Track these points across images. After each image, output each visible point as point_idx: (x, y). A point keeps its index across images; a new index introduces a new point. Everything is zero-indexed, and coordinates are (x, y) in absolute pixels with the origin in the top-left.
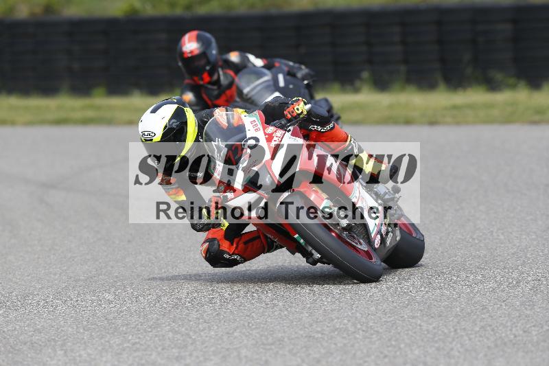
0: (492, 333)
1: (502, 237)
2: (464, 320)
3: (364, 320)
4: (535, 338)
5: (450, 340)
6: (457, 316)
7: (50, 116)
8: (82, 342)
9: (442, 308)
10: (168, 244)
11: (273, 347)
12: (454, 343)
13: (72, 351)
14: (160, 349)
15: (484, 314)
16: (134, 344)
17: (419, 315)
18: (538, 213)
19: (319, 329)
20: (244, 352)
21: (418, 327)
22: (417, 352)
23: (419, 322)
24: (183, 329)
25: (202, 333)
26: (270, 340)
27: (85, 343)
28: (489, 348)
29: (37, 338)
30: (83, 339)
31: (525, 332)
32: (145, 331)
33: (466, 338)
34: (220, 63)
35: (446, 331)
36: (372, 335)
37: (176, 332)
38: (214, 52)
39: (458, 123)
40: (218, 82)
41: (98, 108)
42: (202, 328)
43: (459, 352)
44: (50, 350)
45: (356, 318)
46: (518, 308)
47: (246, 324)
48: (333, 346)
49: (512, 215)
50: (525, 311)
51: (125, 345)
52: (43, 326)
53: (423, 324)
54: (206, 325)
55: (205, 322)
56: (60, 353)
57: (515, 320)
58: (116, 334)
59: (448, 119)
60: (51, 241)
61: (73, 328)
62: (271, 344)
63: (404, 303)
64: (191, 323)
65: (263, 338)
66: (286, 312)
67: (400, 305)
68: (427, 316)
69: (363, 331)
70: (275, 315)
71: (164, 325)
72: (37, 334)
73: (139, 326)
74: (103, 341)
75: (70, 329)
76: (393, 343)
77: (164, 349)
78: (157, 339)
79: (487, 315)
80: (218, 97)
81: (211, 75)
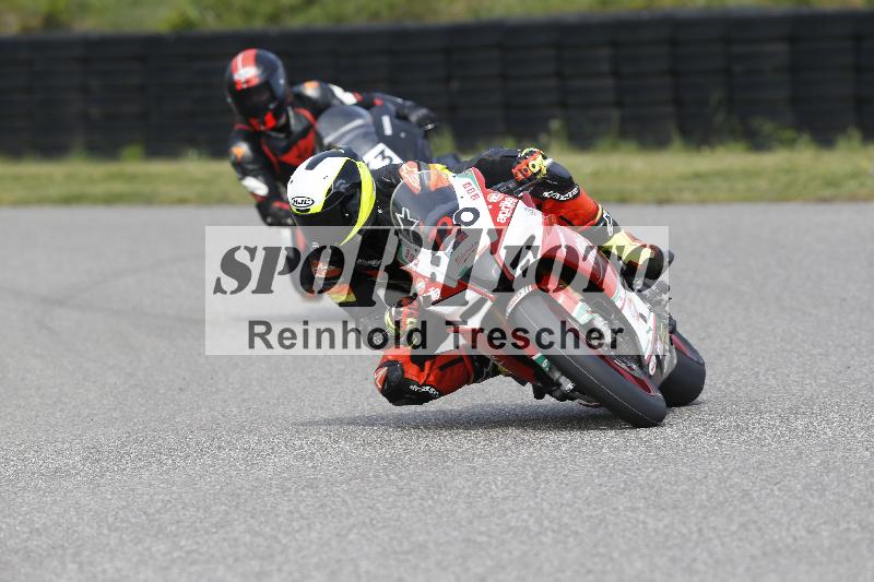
0: (757, 534)
1: (773, 382)
2: (714, 514)
3: (554, 513)
4: (826, 543)
5: (690, 545)
6: (702, 507)
7: (54, 192)
8: (107, 549)
9: (679, 495)
10: (242, 393)
11: (410, 557)
12: (698, 550)
13: (91, 563)
14: (230, 561)
15: (744, 503)
16: (188, 553)
17: (641, 505)
18: (830, 343)
19: (483, 529)
20: (364, 565)
21: (641, 526)
22: (638, 564)
23: (642, 517)
24: (268, 530)
25: (298, 536)
26: (406, 546)
27: (111, 550)
28: (753, 558)
29: (35, 543)
30: (108, 544)
31: (810, 532)
32: (207, 532)
33: (716, 542)
34: (290, 99)
35: (685, 531)
36: (567, 536)
37: (258, 534)
38: (282, 81)
39: (703, 202)
41: (132, 178)
42: (297, 528)
43: (706, 564)
44: (56, 563)
45: (542, 511)
46: (799, 495)
47: (367, 520)
48: (505, 555)
49: (789, 347)
50: (810, 499)
51: (176, 555)
52: (44, 524)
53: (649, 520)
54: (304, 522)
55: (302, 517)
56: (72, 567)
57: (794, 514)
58: (160, 536)
59: (687, 195)
60: (56, 390)
61: (92, 527)
62: (408, 553)
63: (618, 487)
64: (280, 519)
65: (395, 543)
66: (430, 502)
67: (612, 489)
68: (655, 507)
69: (553, 531)
70: (413, 507)
71: (237, 523)
72: (35, 537)
73: (198, 525)
74: (140, 547)
75: (88, 529)
76: (602, 550)
77: (236, 560)
78: (225, 544)
79: (750, 506)
80: (287, 150)
81: (277, 116)
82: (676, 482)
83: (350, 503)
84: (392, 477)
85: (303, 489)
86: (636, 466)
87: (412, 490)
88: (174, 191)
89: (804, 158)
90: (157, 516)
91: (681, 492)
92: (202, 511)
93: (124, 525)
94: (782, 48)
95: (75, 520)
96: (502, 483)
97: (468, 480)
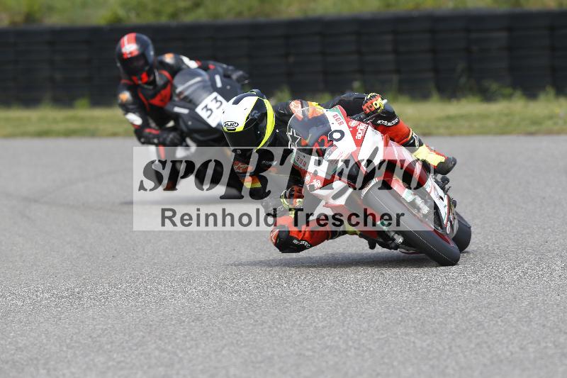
0: (487, 350)
2: (459, 337)
3: (355, 337)
4: (532, 356)
5: (444, 357)
6: (451, 332)
7: (31, 128)
8: (66, 360)
10: (153, 259)
11: (262, 365)
12: (449, 361)
13: (55, 370)
14: (145, 368)
15: (479, 330)
16: (119, 363)
17: (412, 331)
18: (535, 226)
19: (310, 347)
20: (232, 371)
21: (412, 345)
22: (410, 370)
23: (413, 339)
24: (170, 347)
25: (189, 351)
26: (259, 358)
27: (68, 361)
28: (485, 365)
29: (19, 356)
30: (66, 357)
31: (522, 349)
32: (130, 349)
33: (461, 355)
34: (156, 65)
35: (441, 348)
36: (364, 352)
37: (163, 350)
39: (452, 135)
40: (153, 83)
41: (82, 120)
42: (189, 346)
43: (454, 369)
44: (32, 369)
45: (348, 335)
46: (515, 325)
47: (235, 342)
48: (324, 364)
49: (508, 229)
50: (522, 327)
51: (110, 364)
52: (25, 344)
53: (416, 341)
54: (193, 343)
55: (192, 340)
56: (43, 372)
57: (511, 337)
58: (101, 352)
59: (442, 131)
60: (33, 257)
61: (56, 346)
62: (261, 362)
63: (397, 319)
64: (178, 341)
65: (252, 356)
66: (275, 330)
67: (393, 321)
68: (421, 333)
69: (355, 348)
70: (264, 333)
71: (150, 343)
72: (20, 353)
73: (124, 344)
74: (87, 359)
75: (53, 348)
76: (386, 361)
77: (150, 367)
78: (142, 357)
79: (483, 332)
80: (154, 96)
81: (149, 75)
82: (435, 316)
83: (223, 329)
84: (251, 313)
85: (193, 321)
86: (409, 306)
87: (264, 322)
88: (110, 128)
89: (517, 106)
90: (98, 339)
91: (438, 323)
92: (127, 336)
93: (77, 345)
94: (503, 34)
95: (44, 341)
96: (322, 318)
97: (300, 316)
